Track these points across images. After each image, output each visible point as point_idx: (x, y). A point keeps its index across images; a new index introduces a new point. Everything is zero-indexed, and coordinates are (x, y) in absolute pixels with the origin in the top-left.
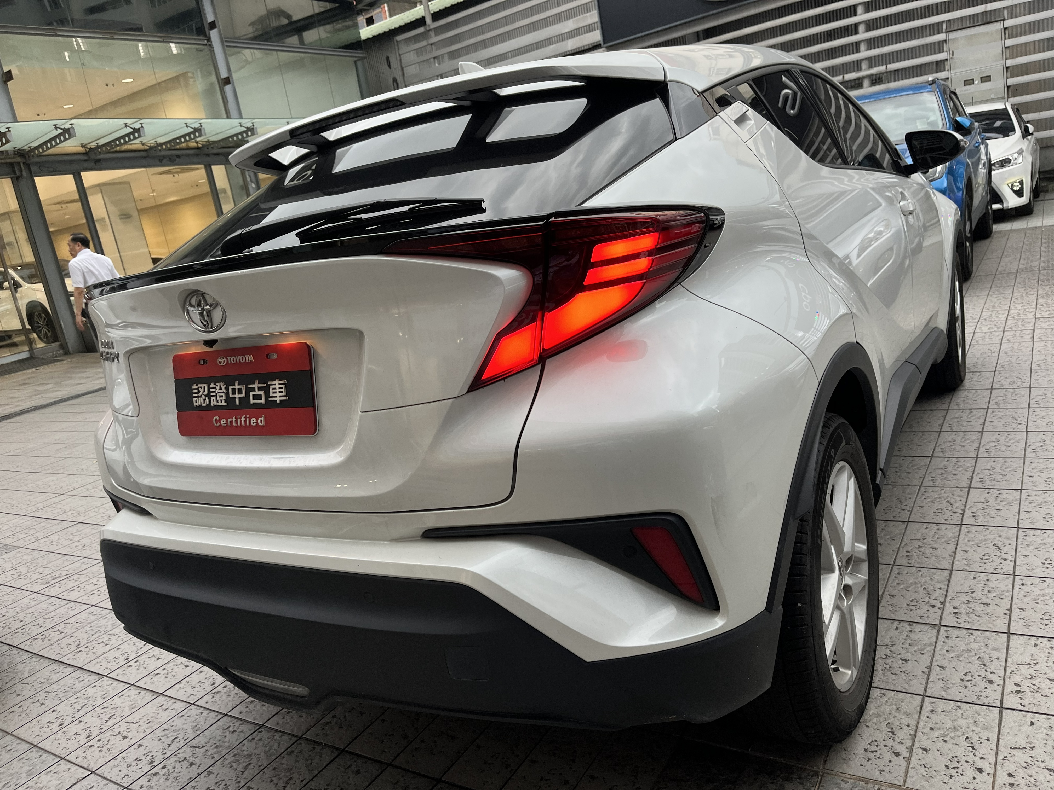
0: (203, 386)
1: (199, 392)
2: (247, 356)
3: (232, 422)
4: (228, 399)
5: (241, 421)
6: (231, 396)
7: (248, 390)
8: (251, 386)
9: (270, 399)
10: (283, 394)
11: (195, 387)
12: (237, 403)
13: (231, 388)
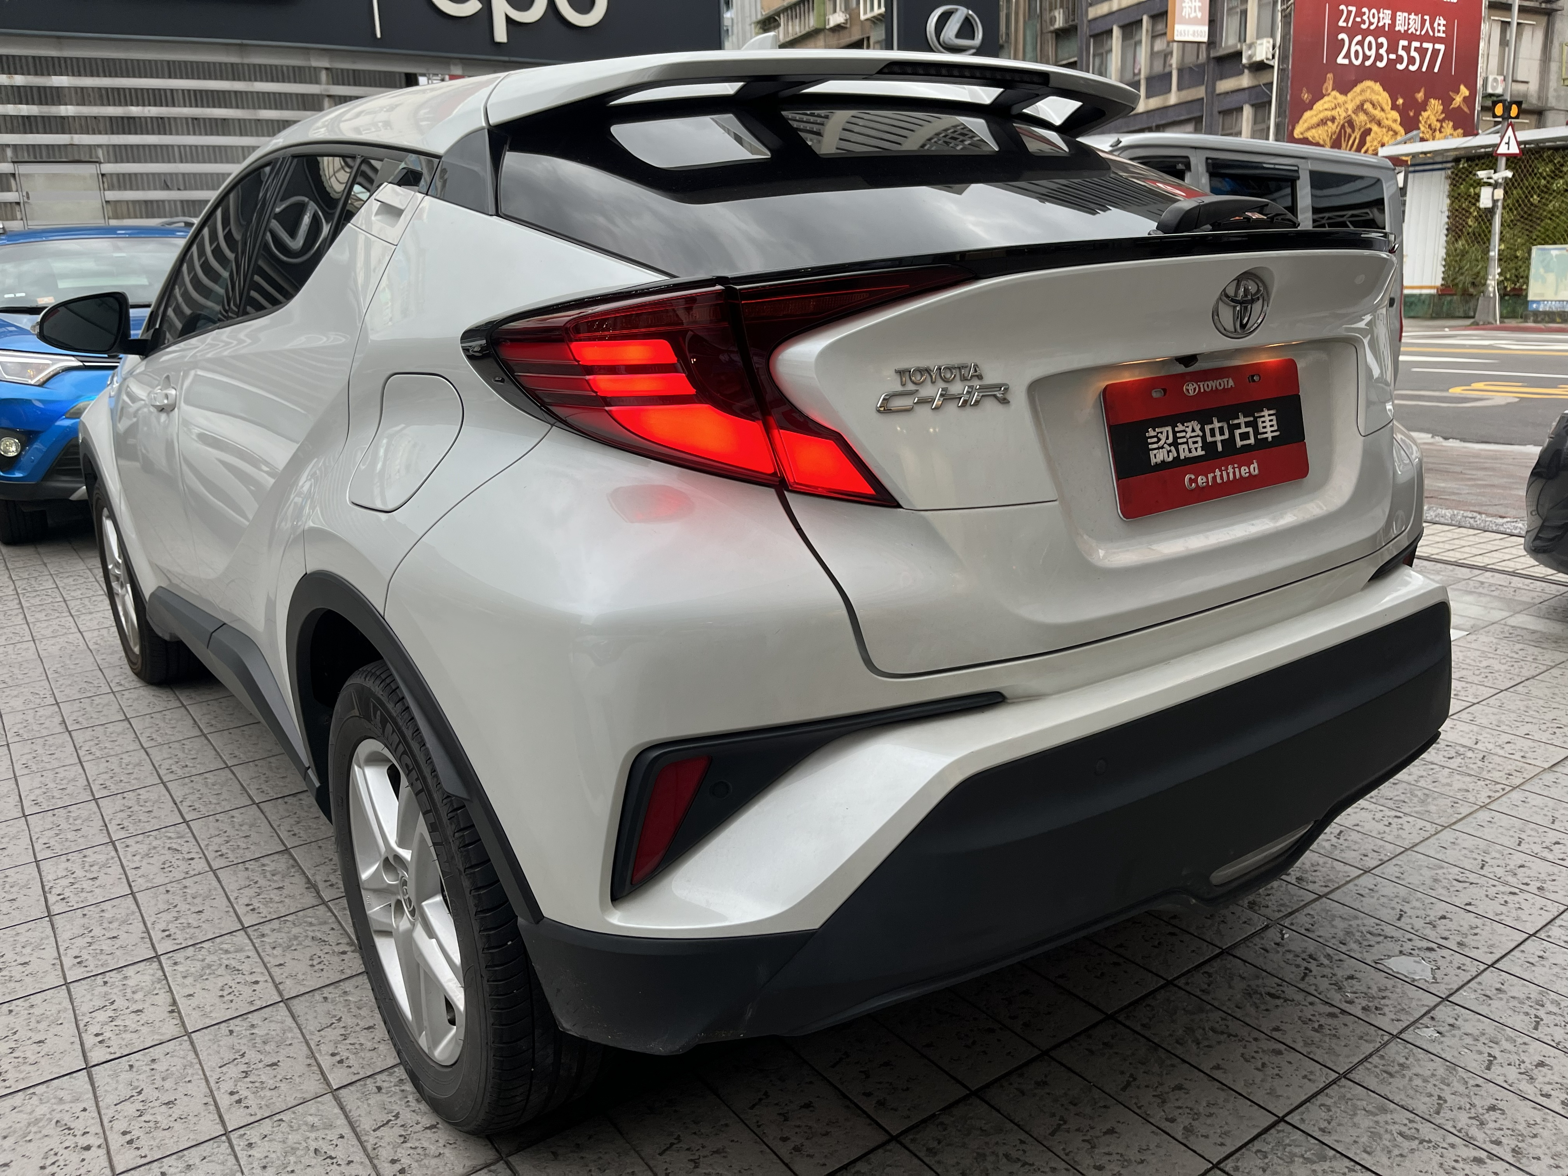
0: (1164, 430)
1: (1159, 440)
2: (1225, 380)
3: (1214, 478)
4: (1206, 446)
5: (1228, 474)
6: (1209, 439)
7: (1233, 428)
8: (1236, 422)
9: (1259, 437)
10: (1275, 428)
11: (1151, 433)
12: (1220, 448)
13: (1207, 428)
